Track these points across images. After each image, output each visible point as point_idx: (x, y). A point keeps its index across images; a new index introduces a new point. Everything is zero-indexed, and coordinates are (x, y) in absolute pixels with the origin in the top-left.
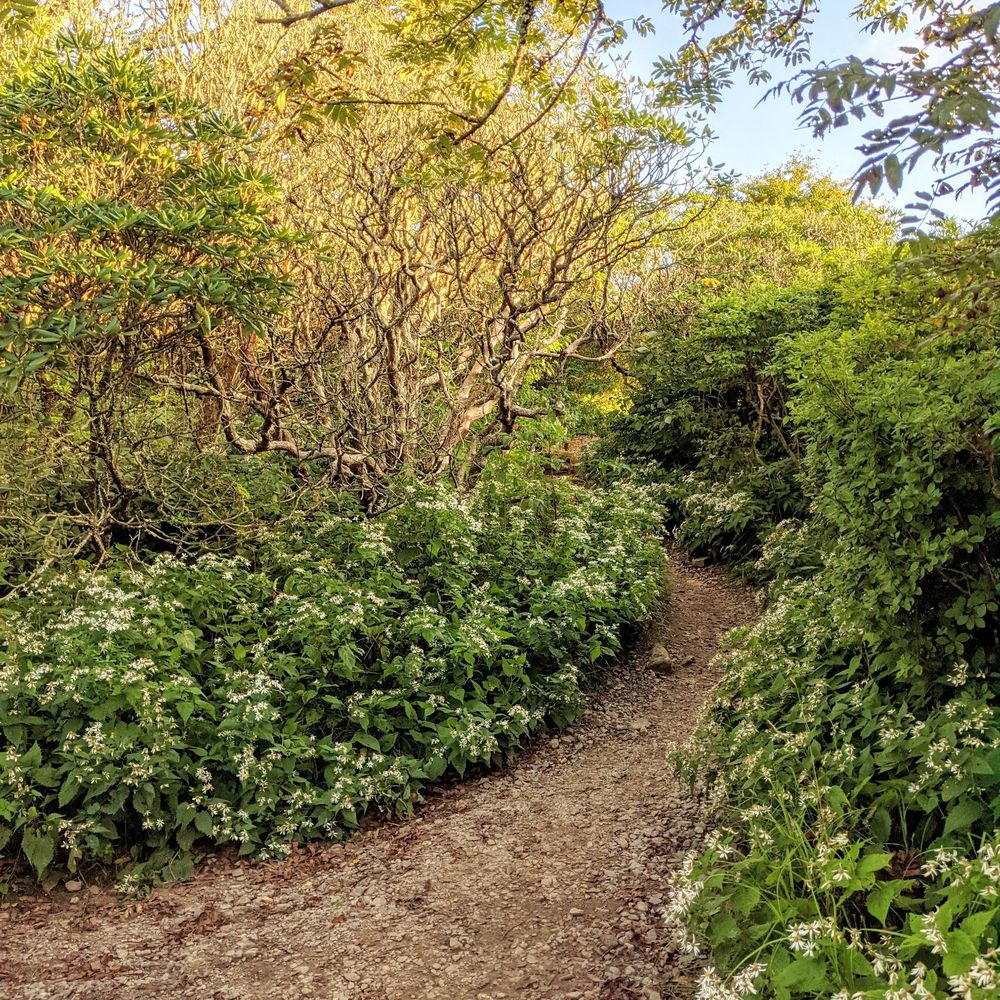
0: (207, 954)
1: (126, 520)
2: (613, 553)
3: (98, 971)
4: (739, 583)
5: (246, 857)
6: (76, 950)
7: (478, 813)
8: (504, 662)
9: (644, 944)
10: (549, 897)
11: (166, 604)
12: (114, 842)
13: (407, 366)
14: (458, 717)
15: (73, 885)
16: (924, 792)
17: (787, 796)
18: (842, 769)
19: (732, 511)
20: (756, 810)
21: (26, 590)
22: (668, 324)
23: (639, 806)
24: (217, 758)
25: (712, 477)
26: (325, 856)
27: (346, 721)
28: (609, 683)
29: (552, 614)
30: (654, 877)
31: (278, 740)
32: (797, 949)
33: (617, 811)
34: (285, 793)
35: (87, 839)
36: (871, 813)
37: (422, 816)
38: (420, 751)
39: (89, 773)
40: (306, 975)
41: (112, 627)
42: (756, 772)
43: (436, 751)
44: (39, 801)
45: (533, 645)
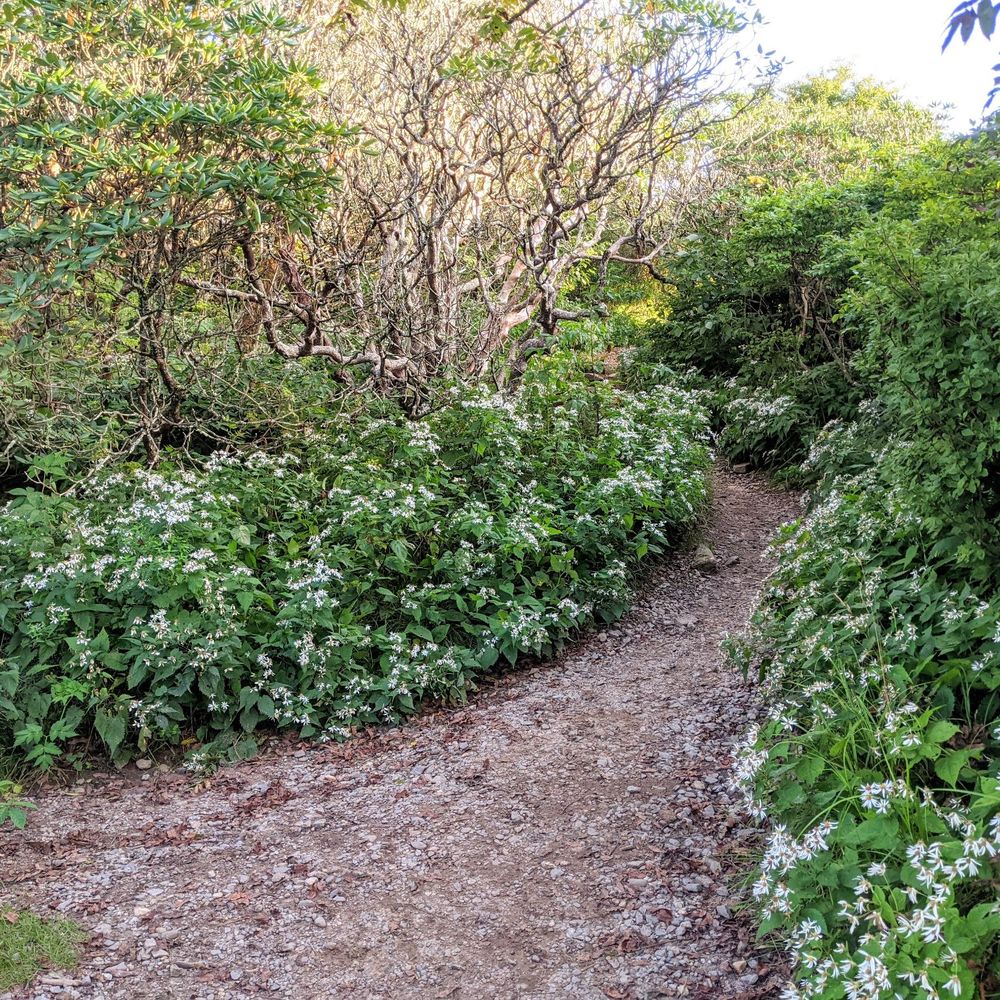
0: (278, 824)
1: (177, 421)
2: (661, 451)
3: (174, 838)
4: (782, 487)
5: (307, 740)
6: (151, 821)
7: (531, 700)
8: (553, 558)
9: (702, 819)
10: (606, 775)
11: (222, 498)
12: (181, 723)
13: (445, 270)
14: (509, 610)
15: (143, 764)
16: (987, 670)
17: (849, 674)
18: (904, 649)
19: (776, 415)
20: (818, 686)
21: (84, 486)
22: (709, 227)
23: (690, 694)
24: (277, 644)
25: (753, 383)
26: (383, 739)
27: (398, 613)
28: (654, 581)
29: (600, 512)
30: (709, 758)
31: (336, 629)
32: (870, 807)
33: (669, 699)
34: (343, 679)
35: (156, 719)
36: (934, 690)
37: (476, 703)
38: (471, 642)
39: (156, 657)
40: (374, 843)
41: (172, 519)
42: (816, 652)
43: (487, 642)
44: (110, 683)
45: (579, 543)
